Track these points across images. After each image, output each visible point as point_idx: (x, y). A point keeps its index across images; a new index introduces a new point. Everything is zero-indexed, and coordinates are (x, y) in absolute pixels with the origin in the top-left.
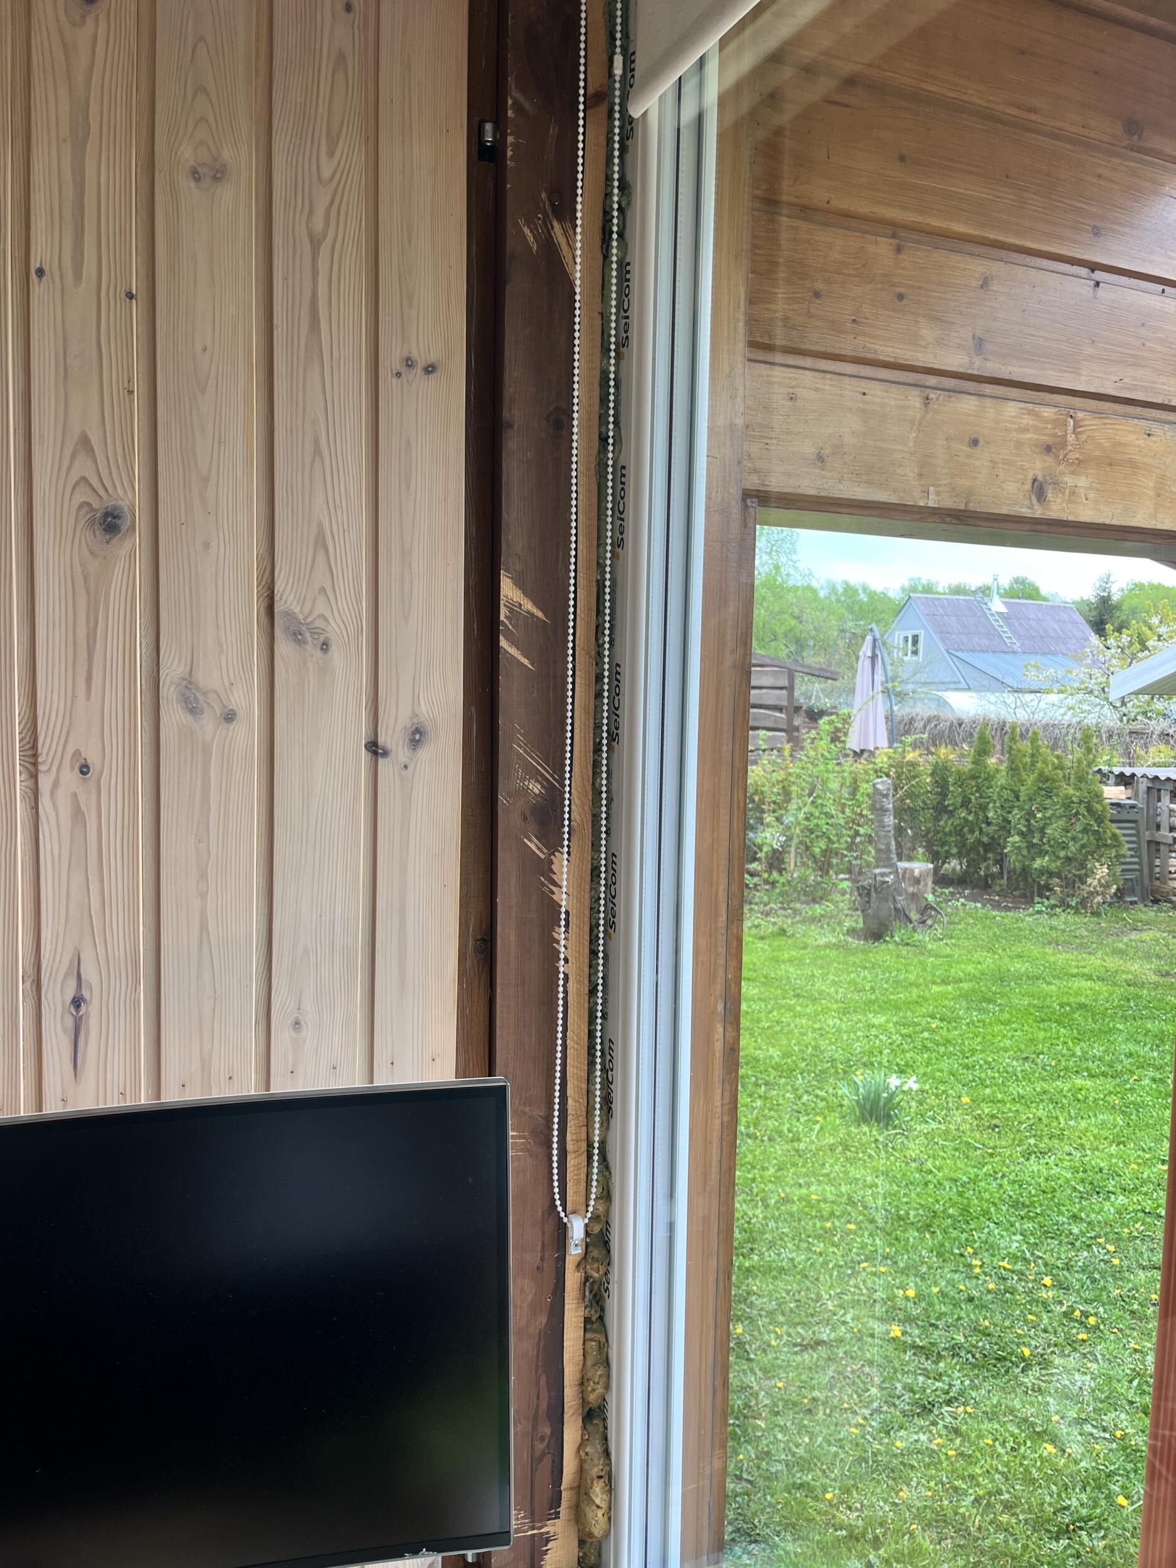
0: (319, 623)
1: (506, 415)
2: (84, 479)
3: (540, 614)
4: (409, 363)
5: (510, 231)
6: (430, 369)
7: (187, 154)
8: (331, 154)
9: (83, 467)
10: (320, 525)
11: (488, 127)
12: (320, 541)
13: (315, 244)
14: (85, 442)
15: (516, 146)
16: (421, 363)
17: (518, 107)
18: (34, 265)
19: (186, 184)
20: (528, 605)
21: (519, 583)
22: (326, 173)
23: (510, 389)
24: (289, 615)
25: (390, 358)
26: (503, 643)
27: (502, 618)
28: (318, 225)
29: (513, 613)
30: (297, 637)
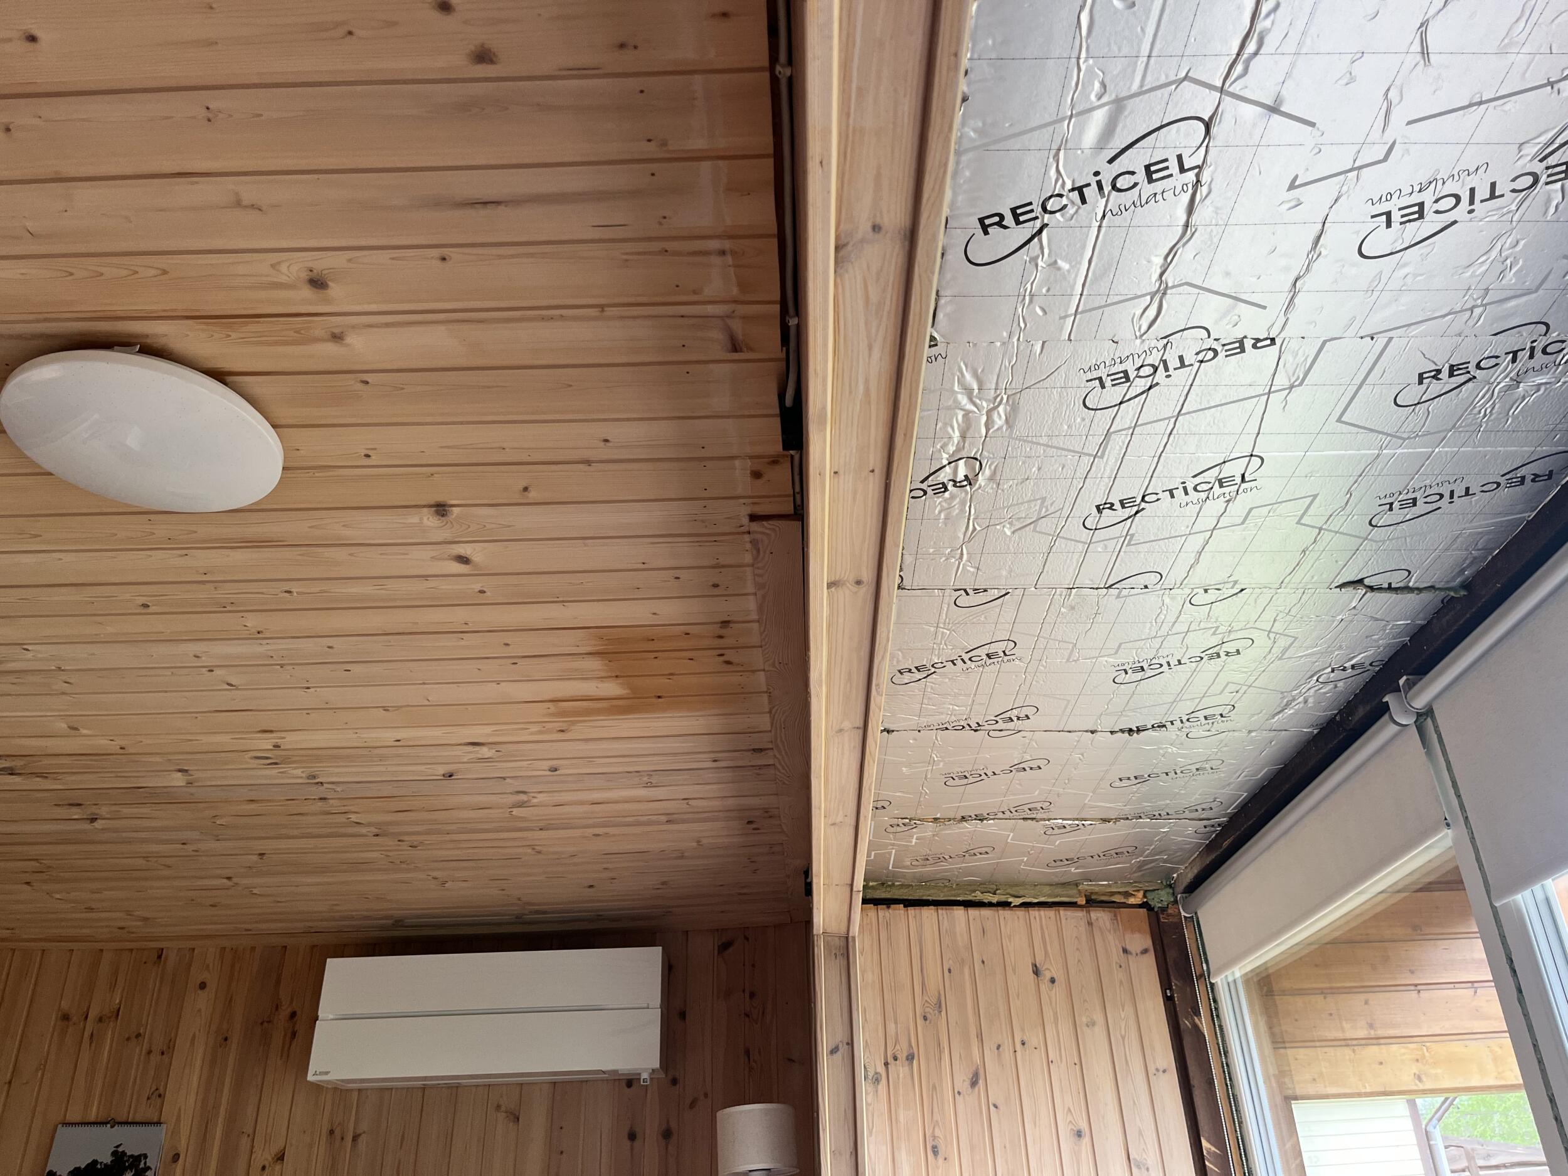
0: (1145, 1161)
1: (1192, 1082)
2: (1070, 1121)
3: (1218, 1151)
4: (1157, 1070)
5: (1181, 1022)
6: (1164, 1071)
7: (1084, 1019)
8: (1123, 1011)
9: (1070, 1118)
10: (1140, 1128)
11: (1168, 991)
12: (1140, 1133)
13: (1123, 1038)
14: (1069, 1109)
15: (1177, 997)
16: (1161, 1070)
17: (1176, 985)
18: (1050, 1060)
19: (1085, 1029)
20: (1213, 1149)
21: (1209, 1141)
22: (1123, 1016)
23: (1191, 1074)
24: (1135, 1159)
25: (1151, 1070)
26: (1207, 1163)
27: (1205, 1154)
28: (1123, 1033)
29: (1208, 1153)
30: (1138, 1167)
